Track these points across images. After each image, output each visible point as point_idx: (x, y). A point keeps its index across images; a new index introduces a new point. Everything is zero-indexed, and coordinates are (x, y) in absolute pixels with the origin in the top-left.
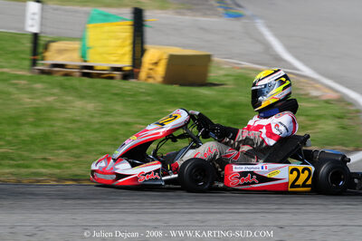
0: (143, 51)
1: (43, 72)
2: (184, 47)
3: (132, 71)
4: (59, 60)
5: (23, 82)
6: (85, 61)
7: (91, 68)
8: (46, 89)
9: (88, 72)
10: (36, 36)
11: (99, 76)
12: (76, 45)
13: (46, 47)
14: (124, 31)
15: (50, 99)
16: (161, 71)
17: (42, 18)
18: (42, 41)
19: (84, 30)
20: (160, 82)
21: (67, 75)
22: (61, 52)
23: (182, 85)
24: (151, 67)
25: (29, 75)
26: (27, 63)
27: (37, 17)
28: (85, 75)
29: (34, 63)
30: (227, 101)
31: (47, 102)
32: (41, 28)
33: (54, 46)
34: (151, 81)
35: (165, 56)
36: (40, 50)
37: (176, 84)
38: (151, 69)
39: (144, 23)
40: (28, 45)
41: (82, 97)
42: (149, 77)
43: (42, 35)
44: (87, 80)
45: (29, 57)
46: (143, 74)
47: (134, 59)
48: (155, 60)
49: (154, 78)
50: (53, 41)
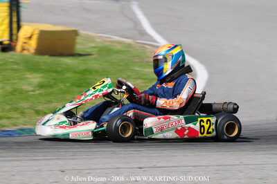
0: (19, 27)
2: (55, 24)
3: (9, 44)
14: (3, 11)
16: (33, 44)
20: (32, 54)
23: (51, 55)
24: (26, 41)
34: (25, 52)
35: (37, 32)
37: (47, 55)
38: (25, 43)
39: (21, 5)
42: (23, 49)
46: (18, 48)
47: (11, 35)
48: (29, 35)
49: (28, 50)
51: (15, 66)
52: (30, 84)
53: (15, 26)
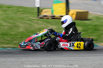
0: (69, 11)
1: (41, 18)
2: (81, 9)
4: (45, 14)
5: (35, 21)
6: (53, 14)
7: (54, 16)
8: (42, 23)
9: (53, 17)
11: (57, 18)
12: (50, 10)
13: (41, 11)
14: (63, 5)
15: (43, 25)
16: (74, 16)
17: (40, 3)
18: (40, 9)
19: (52, 6)
20: (74, 20)
21: (48, 18)
22: (46, 12)
23: (80, 20)
24: (71, 15)
25: (37, 19)
26: (36, 16)
27: (39, 3)
28: (53, 18)
29: (38, 15)
30: (94, 24)
31: (42, 26)
32: (40, 6)
33: (44, 10)
35: (75, 12)
36: (40, 12)
37: (79, 20)
39: (69, 3)
40: (36, 11)
41: (52, 25)
43: (40, 7)
44: (53, 20)
45: (37, 14)
50: (43, 9)
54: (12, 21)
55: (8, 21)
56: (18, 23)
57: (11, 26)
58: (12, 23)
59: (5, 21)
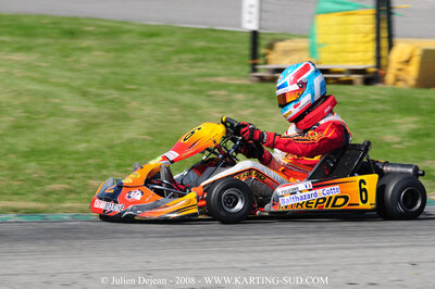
0: (391, 46)
1: (262, 79)
3: (376, 73)
6: (319, 63)
7: (327, 71)
10: (255, 34)
13: (271, 47)
18: (263, 42)
20: (413, 86)
22: (287, 53)
24: (401, 66)
29: (254, 68)
33: (280, 46)
34: (401, 84)
36: (262, 51)
38: (400, 70)
40: (245, 49)
42: (397, 80)
45: (248, 61)
46: (390, 78)
47: (378, 58)
48: (405, 58)
49: (405, 81)
50: (282, 40)
51: (380, 106)
52: (396, 133)
53: (384, 43)
54: (115, 94)
55: (97, 96)
56: (134, 104)
57: (95, 116)
58: (111, 101)
59: (84, 94)
